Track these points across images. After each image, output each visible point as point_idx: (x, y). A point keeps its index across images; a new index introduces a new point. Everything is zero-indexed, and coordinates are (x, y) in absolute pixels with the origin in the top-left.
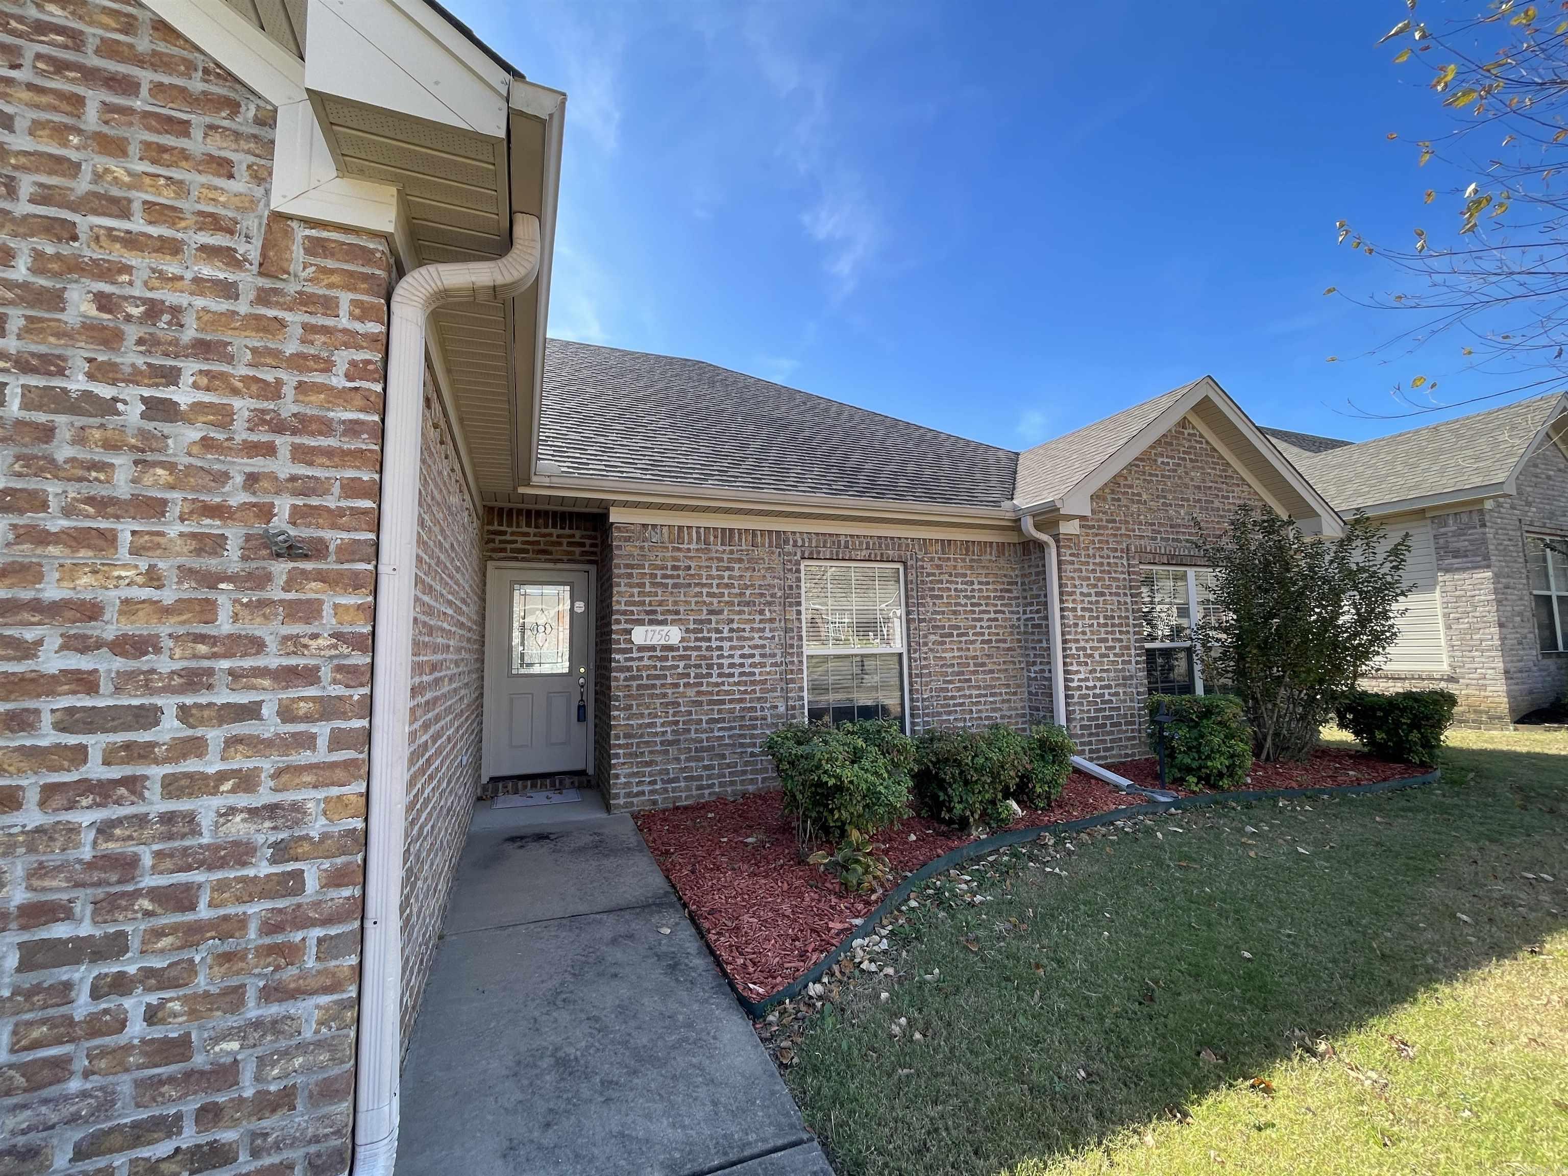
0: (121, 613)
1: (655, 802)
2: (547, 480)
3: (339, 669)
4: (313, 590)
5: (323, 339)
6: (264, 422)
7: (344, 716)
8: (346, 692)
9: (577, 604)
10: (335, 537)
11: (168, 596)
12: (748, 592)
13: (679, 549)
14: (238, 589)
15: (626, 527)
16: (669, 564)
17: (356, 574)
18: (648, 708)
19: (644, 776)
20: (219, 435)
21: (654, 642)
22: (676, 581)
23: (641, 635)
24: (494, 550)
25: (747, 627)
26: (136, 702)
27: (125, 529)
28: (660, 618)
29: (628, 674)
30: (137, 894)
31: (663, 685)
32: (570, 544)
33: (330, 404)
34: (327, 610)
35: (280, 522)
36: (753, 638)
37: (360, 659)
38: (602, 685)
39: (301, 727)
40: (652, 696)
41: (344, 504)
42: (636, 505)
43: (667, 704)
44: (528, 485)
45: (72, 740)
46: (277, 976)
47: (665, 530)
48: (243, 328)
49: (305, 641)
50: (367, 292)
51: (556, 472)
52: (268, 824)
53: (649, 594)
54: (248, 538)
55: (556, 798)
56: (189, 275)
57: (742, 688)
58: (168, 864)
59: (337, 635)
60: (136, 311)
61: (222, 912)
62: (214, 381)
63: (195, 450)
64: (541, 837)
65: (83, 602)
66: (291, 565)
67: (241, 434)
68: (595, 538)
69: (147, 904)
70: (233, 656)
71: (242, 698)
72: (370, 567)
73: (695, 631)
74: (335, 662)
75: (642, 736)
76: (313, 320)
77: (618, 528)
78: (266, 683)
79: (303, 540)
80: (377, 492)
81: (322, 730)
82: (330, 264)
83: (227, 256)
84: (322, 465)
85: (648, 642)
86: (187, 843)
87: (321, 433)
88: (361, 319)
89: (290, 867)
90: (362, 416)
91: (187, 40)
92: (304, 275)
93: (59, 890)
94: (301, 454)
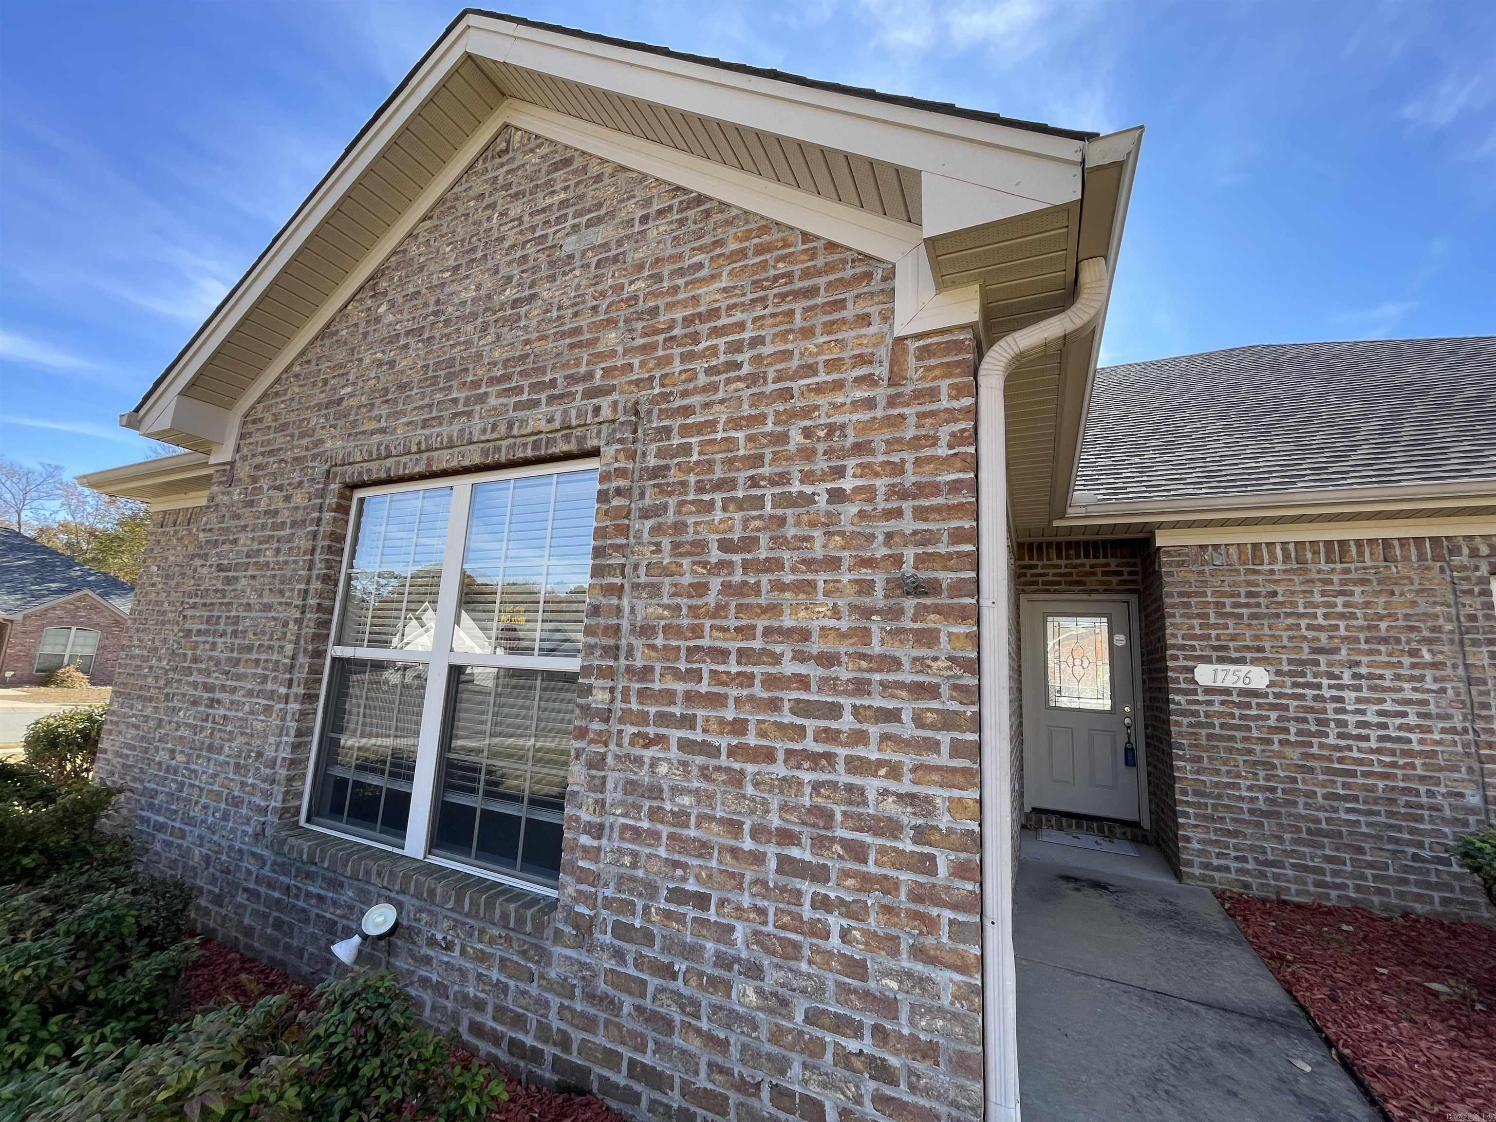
0: (820, 636)
1: (1247, 886)
2: (1083, 510)
3: (955, 687)
4: (932, 621)
5: (931, 421)
6: (894, 493)
7: (959, 728)
8: (961, 708)
9: (1117, 637)
10: (946, 577)
11: (844, 625)
12: (1383, 625)
13: (1255, 572)
14: (884, 620)
15: (1178, 550)
16: (1243, 590)
17: (963, 607)
18: (1225, 764)
19: (1228, 848)
20: (868, 508)
21: (1228, 684)
22: (1255, 610)
23: (1205, 674)
24: (1025, 584)
25: (1388, 673)
26: (830, 699)
27: (821, 578)
28: (1235, 655)
29: (1193, 720)
30: (833, 840)
31: (1246, 739)
32: (1105, 573)
33: (937, 472)
34: (943, 638)
35: (908, 568)
36: (1401, 690)
37: (969, 680)
38: (1155, 728)
39: (929, 734)
40: (1230, 750)
41: (952, 549)
42: (1191, 524)
43: (1255, 763)
44: (1063, 518)
45: (799, 721)
46: (921, 940)
47: (1232, 550)
48: (880, 428)
49: (929, 662)
50: (961, 375)
51: (1093, 500)
52: (909, 809)
53: (1216, 626)
54: (888, 581)
55: (1106, 845)
56: (849, 401)
57: (1387, 759)
58: (850, 823)
59: (951, 659)
60: (822, 434)
61: (884, 871)
62: (865, 469)
63: (856, 520)
64: (1098, 885)
65: (802, 629)
66: (916, 601)
67: (882, 504)
68: (1134, 565)
69: (837, 848)
70: (881, 671)
71: (890, 704)
72: (974, 601)
73: (1290, 674)
74: (952, 681)
75: (1219, 797)
76: (922, 409)
77: (1168, 554)
78: (904, 694)
79: (924, 581)
80: (974, 536)
81: (945, 738)
82: (933, 362)
83: (869, 380)
84: (934, 520)
85: (1219, 684)
86: (861, 810)
87: (932, 495)
88: (956, 398)
89: (927, 849)
90: (961, 476)
91: (842, 246)
92: (915, 377)
93: (794, 823)
94: (921, 514)
